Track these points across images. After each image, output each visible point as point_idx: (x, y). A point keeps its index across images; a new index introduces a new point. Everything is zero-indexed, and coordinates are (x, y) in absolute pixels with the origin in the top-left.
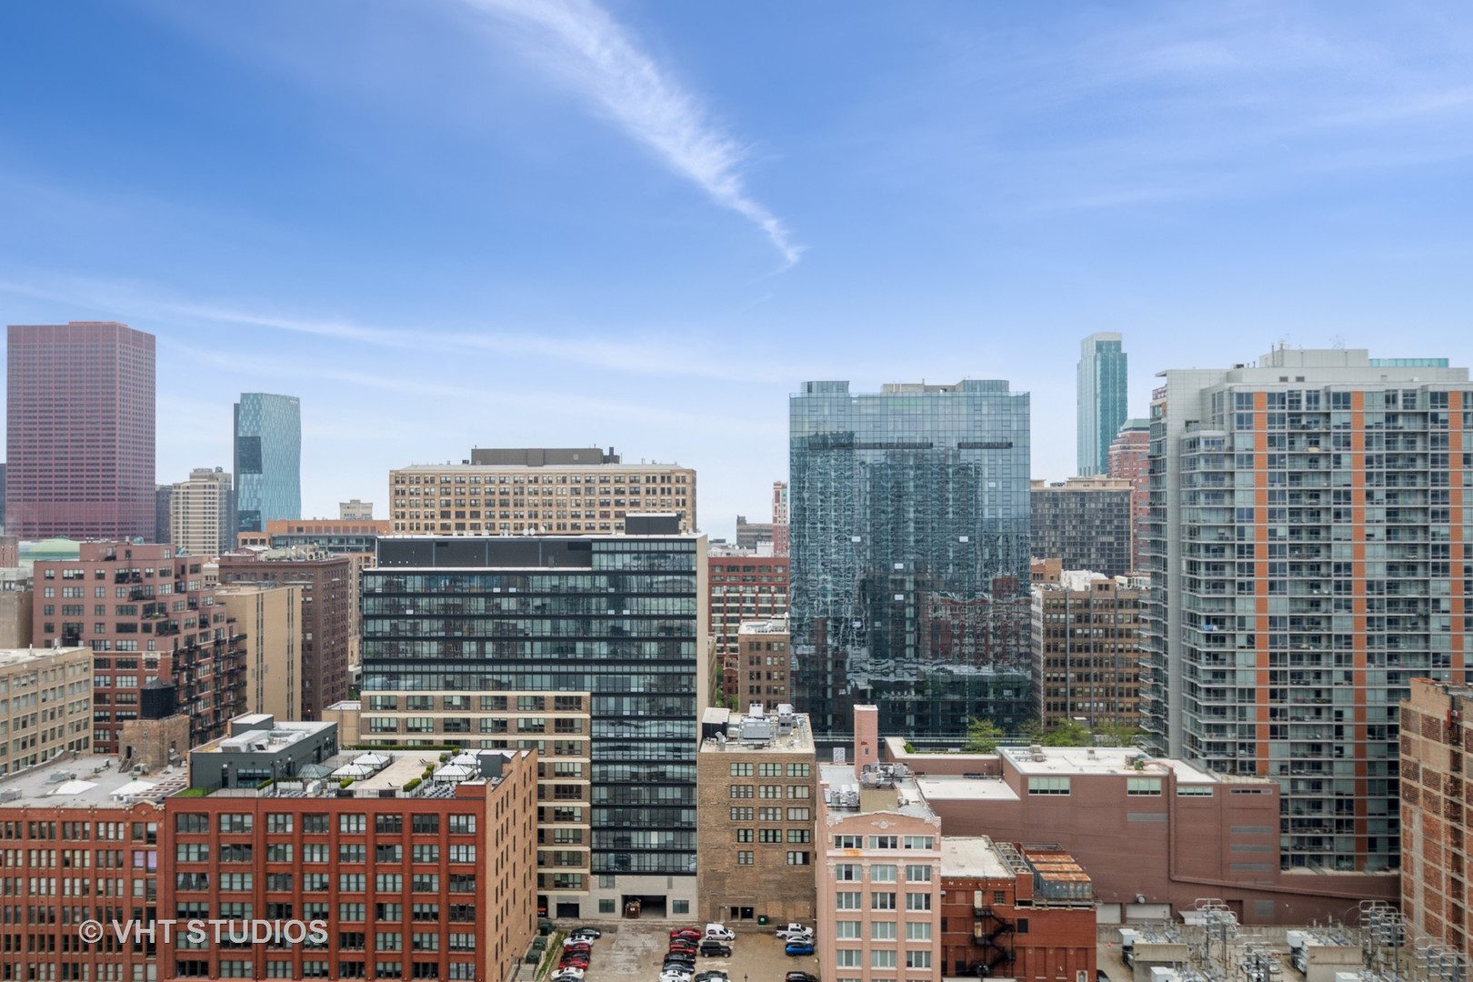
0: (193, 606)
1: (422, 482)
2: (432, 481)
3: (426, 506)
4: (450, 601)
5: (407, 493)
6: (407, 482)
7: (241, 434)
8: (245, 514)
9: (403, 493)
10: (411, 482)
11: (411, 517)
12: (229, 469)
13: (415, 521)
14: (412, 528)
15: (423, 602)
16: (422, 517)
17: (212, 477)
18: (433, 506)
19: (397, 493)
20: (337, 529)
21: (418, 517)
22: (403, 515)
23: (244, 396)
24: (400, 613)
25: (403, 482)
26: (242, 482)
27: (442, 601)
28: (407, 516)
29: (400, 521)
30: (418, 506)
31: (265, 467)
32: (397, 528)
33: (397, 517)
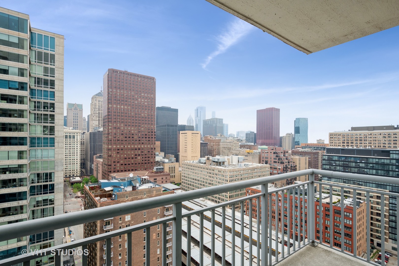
0: (287, 159)
1: (337, 135)
2: (340, 135)
3: (338, 141)
4: (345, 163)
5: (333, 138)
6: (333, 135)
7: (296, 126)
8: (296, 142)
9: (332, 138)
10: (334, 135)
11: (334, 143)
12: (293, 133)
13: (335, 144)
14: (334, 146)
15: (338, 163)
16: (337, 143)
17: (290, 135)
18: (340, 141)
19: (331, 138)
20: (316, 145)
21: (336, 143)
22: (332, 143)
23: (296, 119)
24: (332, 164)
25: (332, 135)
26: (296, 136)
27: (343, 163)
28: (333, 143)
29: (331, 144)
30: (336, 141)
31: (300, 132)
32: (331, 146)
33: (331, 143)
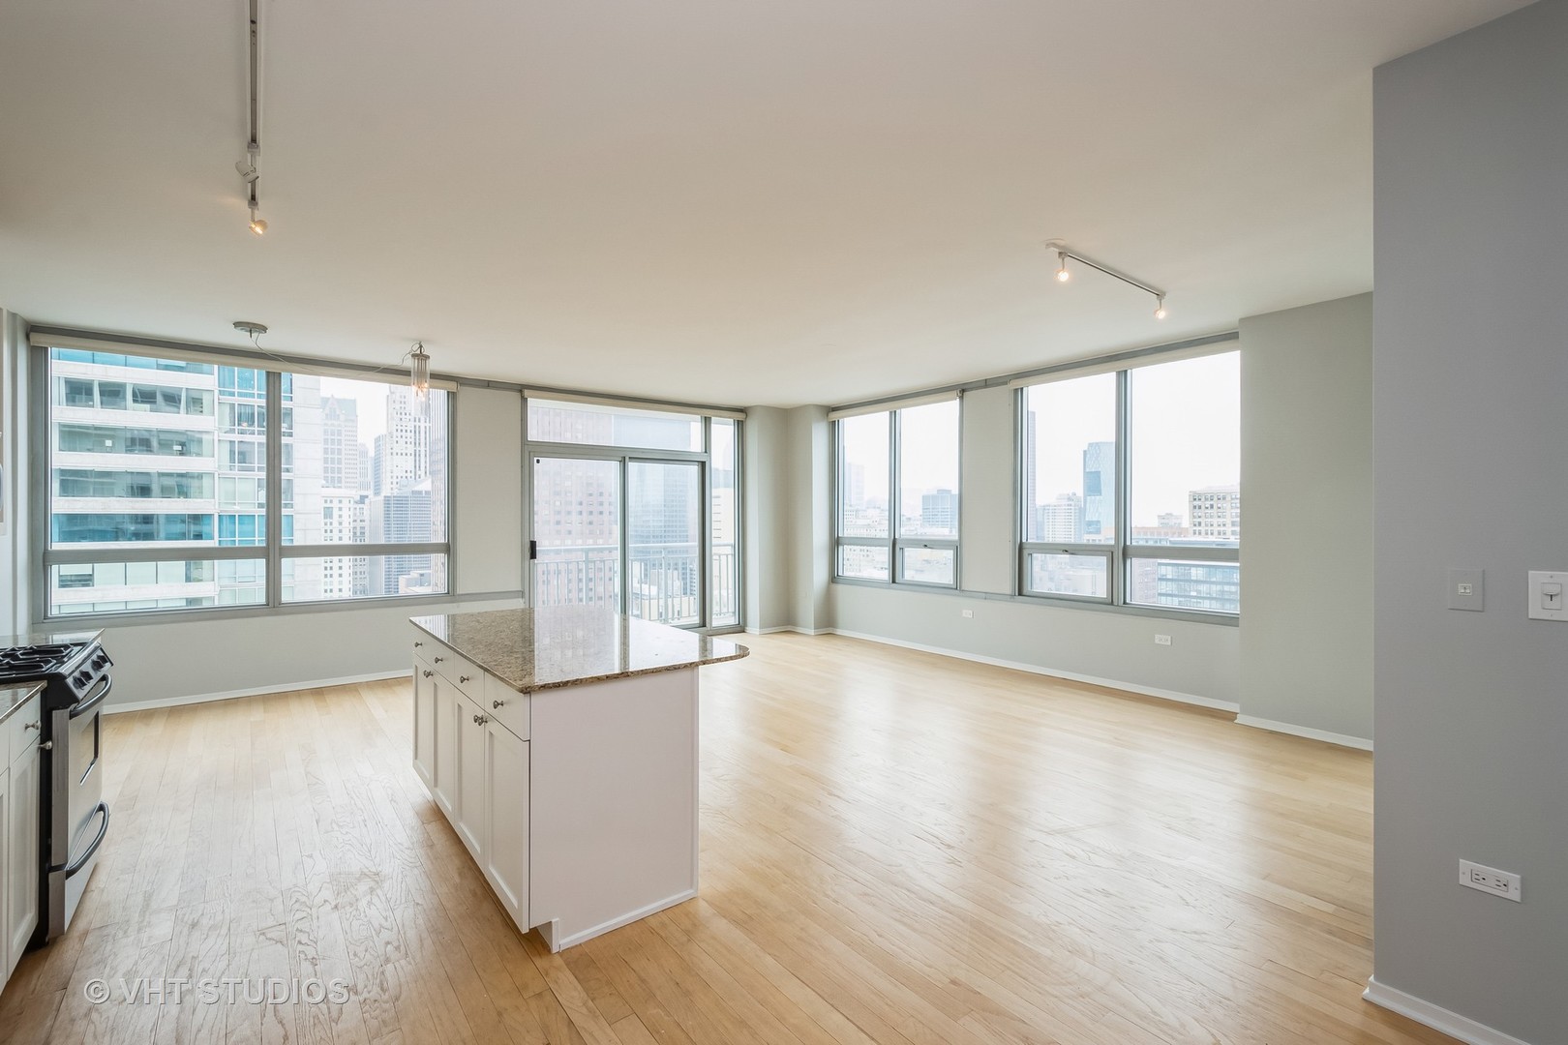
0: (1051, 579)
1: (1215, 498)
2: (1224, 498)
3: (1219, 517)
4: (1226, 588)
5: (1203, 507)
6: (1203, 499)
7: (1087, 470)
8: (1090, 523)
9: (1200, 507)
10: (1206, 499)
11: (1206, 525)
12: (1080, 493)
13: (1209, 528)
14: (1207, 534)
15: (1204, 588)
16: (1215, 525)
17: (1069, 499)
18: (1224, 517)
19: (1195, 507)
20: (1152, 534)
21: (1212, 525)
22: (1200, 524)
23: (1090, 445)
24: (1186, 594)
25: (1200, 500)
26: (1088, 501)
27: (1219, 587)
28: (1203, 524)
29: (1197, 528)
30: (1211, 517)
31: (1103, 492)
32: (1195, 533)
33: (1195, 525)
